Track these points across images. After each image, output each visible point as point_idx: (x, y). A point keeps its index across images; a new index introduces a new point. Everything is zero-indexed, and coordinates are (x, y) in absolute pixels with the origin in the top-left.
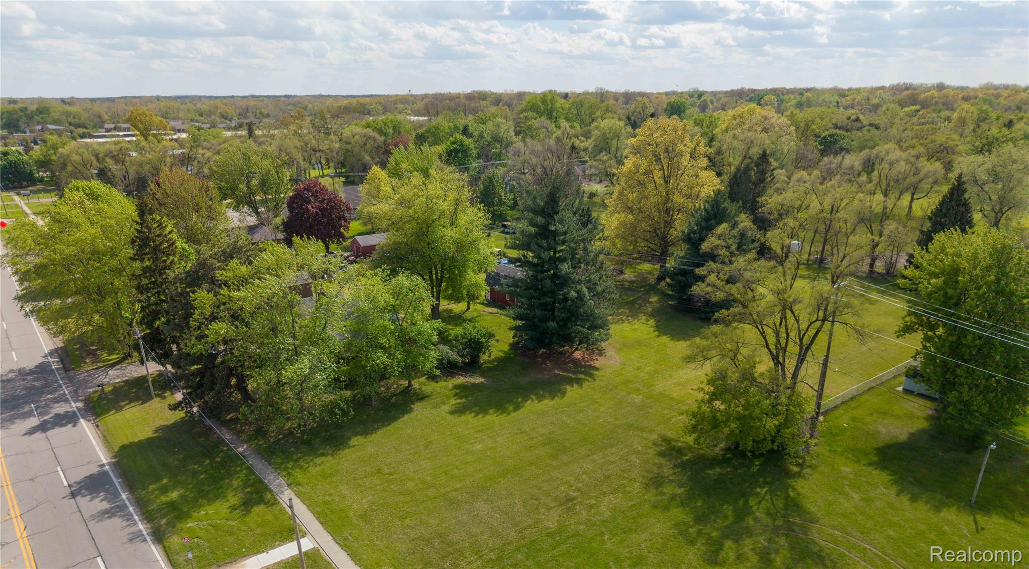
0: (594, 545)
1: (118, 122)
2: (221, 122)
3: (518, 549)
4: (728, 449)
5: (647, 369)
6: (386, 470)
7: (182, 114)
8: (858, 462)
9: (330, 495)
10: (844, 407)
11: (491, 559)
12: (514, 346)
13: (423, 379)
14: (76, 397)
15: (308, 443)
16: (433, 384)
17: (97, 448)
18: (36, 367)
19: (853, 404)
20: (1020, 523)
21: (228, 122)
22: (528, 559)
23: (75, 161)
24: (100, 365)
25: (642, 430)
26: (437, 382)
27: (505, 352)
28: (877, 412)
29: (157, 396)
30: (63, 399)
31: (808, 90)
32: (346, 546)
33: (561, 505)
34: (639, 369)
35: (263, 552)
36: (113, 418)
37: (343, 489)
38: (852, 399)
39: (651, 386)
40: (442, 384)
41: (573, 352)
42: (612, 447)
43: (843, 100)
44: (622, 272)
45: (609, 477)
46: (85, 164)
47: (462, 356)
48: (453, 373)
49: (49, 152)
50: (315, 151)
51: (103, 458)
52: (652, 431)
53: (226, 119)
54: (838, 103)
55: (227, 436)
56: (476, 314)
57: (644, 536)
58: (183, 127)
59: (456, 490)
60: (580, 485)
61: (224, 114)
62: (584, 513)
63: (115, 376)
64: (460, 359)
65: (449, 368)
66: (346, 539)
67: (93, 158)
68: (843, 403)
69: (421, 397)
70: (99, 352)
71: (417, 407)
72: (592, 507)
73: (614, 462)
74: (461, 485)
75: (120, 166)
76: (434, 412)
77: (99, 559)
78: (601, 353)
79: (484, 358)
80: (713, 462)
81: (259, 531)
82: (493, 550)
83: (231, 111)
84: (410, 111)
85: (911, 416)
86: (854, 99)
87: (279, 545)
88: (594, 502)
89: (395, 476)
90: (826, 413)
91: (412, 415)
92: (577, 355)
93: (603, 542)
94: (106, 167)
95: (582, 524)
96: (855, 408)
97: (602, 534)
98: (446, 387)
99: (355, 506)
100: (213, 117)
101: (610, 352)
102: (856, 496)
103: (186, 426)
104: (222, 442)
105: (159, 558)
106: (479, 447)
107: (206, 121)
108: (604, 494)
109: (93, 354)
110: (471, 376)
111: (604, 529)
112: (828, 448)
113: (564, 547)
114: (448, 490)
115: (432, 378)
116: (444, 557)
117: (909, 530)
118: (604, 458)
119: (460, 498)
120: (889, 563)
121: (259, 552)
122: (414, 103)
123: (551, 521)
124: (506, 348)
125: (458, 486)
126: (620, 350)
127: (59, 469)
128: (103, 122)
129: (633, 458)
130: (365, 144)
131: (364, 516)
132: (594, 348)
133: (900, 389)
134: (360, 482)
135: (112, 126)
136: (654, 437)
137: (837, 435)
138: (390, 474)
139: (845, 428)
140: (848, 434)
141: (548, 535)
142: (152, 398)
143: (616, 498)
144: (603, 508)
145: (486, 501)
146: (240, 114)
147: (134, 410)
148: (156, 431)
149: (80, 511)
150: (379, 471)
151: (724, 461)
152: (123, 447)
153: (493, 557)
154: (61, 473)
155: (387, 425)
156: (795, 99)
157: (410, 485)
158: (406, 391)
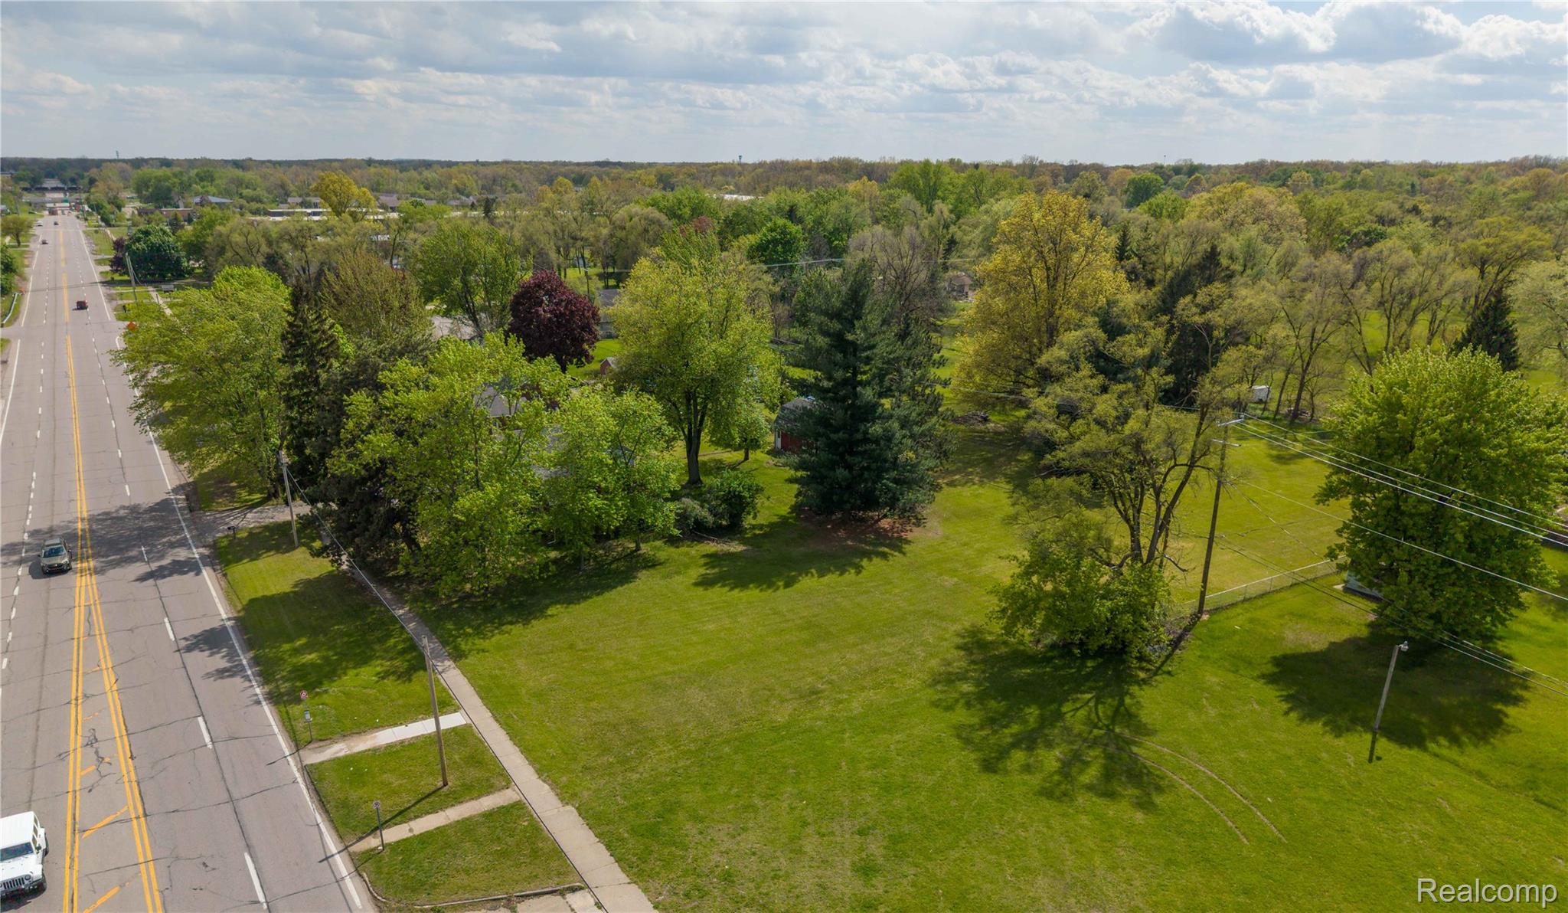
0: (828, 743)
1: (308, 195)
2: (454, 198)
3: (727, 742)
4: (1053, 646)
5: (977, 546)
6: (581, 645)
7: (400, 186)
8: (1236, 672)
9: (501, 669)
10: (1246, 605)
11: (690, 751)
12: (797, 509)
13: (658, 543)
14: (199, 540)
15: (488, 609)
16: (672, 549)
17: (217, 600)
18: (157, 504)
19: (1260, 602)
20: (1436, 755)
21: (464, 198)
22: (736, 753)
23: (237, 244)
24: (237, 505)
25: (942, 619)
26: (677, 547)
27: (781, 517)
28: (1291, 614)
29: (304, 545)
30: (183, 543)
31: (1369, 165)
32: (507, 724)
33: (801, 697)
34: (965, 544)
35: (401, 724)
36: (243, 570)
37: (521, 664)
38: (1262, 596)
39: (976, 567)
40: (684, 549)
41: (879, 520)
42: (893, 636)
43: (1425, 181)
44: (985, 420)
45: (877, 670)
46: (250, 247)
47: (715, 516)
48: (701, 537)
49: (204, 232)
50: (575, 239)
51: (222, 612)
52: (955, 621)
53: (462, 193)
54: (1413, 186)
55: (385, 595)
56: (755, 466)
57: (897, 737)
58: (397, 204)
59: (666, 674)
60: (834, 677)
61: (460, 186)
62: (828, 708)
63: (251, 520)
64: (711, 519)
65: (695, 531)
66: (510, 716)
67: (263, 241)
68: (1245, 600)
69: (651, 564)
70: (238, 491)
71: (643, 575)
72: (841, 702)
73: (889, 654)
74: (676, 668)
75: (298, 253)
76: (662, 582)
77: (200, 719)
78: (919, 522)
79: (748, 521)
80: (1027, 659)
81: (401, 702)
82: (694, 741)
83: (472, 184)
84: (732, 187)
85: (1341, 622)
86: (1442, 181)
87: (423, 719)
88: (845, 696)
89: (592, 653)
90: (1216, 610)
91: (632, 585)
92: (885, 524)
93: (842, 741)
94: (276, 253)
95: (821, 719)
96: (1261, 607)
97: (843, 731)
98: (687, 554)
99: (531, 683)
100: (444, 190)
101: (932, 523)
102: (1212, 712)
103: (336, 582)
104: (377, 601)
105: (273, 723)
106: (711, 627)
107: (432, 196)
108: (863, 689)
109: (231, 492)
110: (725, 542)
111: (847, 726)
112: (1198, 653)
113: (788, 742)
114: (656, 672)
115: (672, 541)
116: (629, 744)
117: (1270, 754)
118: (877, 648)
119: (669, 682)
120: (1223, 787)
121: (396, 725)
122: (740, 174)
123: (781, 717)
124: (784, 510)
125: (670, 669)
126: (947, 519)
127: (166, 620)
128: (287, 194)
129: (919, 652)
130: (646, 231)
131: (539, 695)
132: (911, 515)
133: (1339, 587)
134: (544, 657)
135: (300, 200)
136: (958, 627)
137: (1219, 638)
138: (585, 651)
139: (1235, 632)
140: (1237, 638)
141: (773, 729)
142: (294, 548)
143: (876, 694)
144: (855, 704)
145: (702, 688)
146: (483, 187)
147: (270, 559)
148: (296, 586)
149: (185, 667)
150: (571, 646)
151: (1046, 660)
152: (252, 601)
153: (693, 749)
154: (168, 625)
155: (598, 594)
156: (1343, 178)
157: (609, 664)
158: (633, 555)
